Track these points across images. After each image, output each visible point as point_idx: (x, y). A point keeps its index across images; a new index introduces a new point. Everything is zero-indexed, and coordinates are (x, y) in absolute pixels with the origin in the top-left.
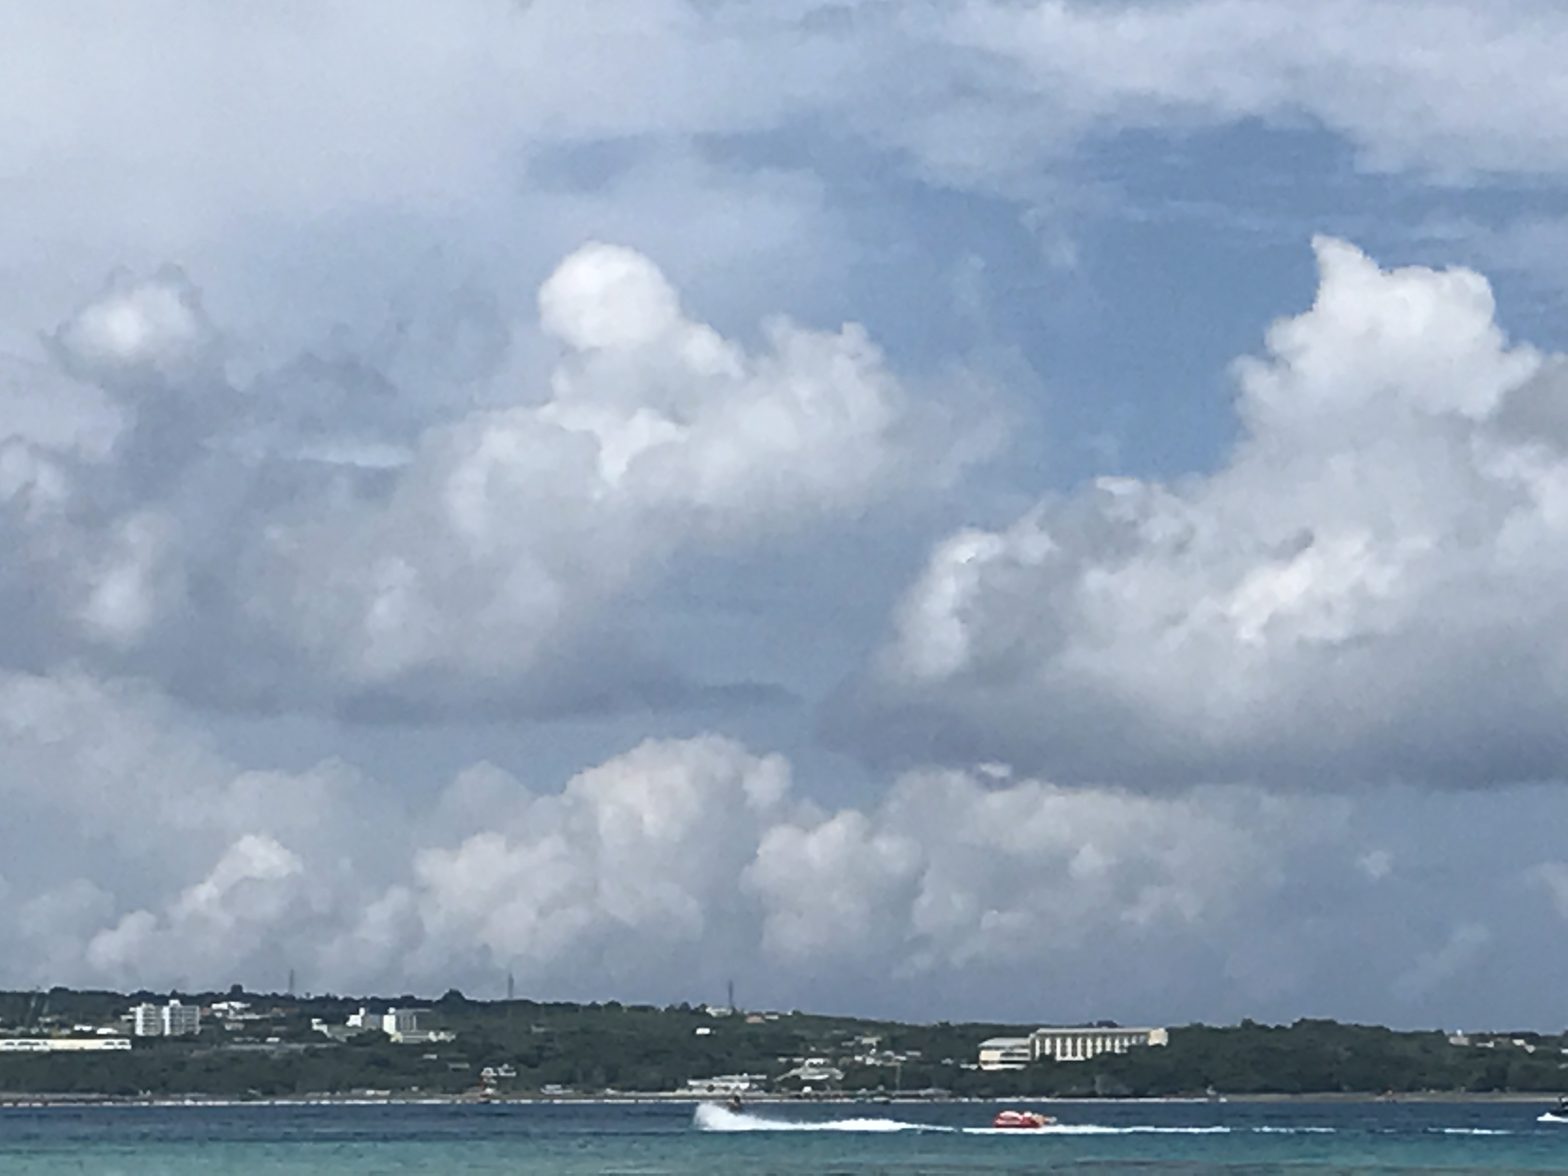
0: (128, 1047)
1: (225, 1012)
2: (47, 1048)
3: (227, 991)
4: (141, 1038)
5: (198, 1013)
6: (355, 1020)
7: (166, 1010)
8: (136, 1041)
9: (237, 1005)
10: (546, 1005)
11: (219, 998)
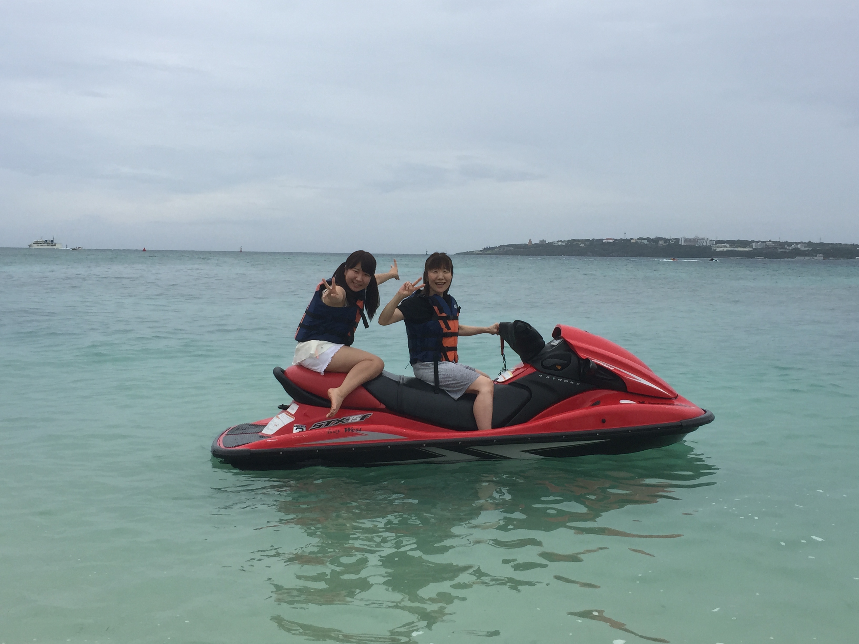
0: (752, 250)
1: (769, 244)
2: (738, 250)
3: (768, 241)
4: (755, 248)
5: (764, 244)
6: (793, 246)
7: (759, 244)
8: (753, 249)
9: (770, 243)
10: (827, 244)
11: (767, 242)
